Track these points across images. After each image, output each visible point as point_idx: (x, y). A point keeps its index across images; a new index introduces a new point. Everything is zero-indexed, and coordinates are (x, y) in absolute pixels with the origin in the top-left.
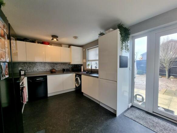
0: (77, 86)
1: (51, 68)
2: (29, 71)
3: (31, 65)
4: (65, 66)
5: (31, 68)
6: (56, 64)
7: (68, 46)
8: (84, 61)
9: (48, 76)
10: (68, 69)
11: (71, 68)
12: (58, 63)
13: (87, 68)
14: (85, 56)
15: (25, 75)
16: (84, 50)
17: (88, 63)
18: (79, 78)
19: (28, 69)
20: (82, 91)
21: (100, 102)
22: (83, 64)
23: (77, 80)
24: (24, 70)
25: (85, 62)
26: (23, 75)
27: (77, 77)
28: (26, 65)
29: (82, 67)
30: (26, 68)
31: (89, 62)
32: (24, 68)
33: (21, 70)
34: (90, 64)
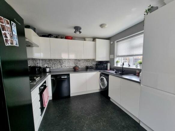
0: (102, 88)
1: (74, 65)
2: (54, 68)
3: (55, 62)
4: (89, 63)
5: (55, 65)
6: (79, 60)
7: (92, 39)
8: (112, 56)
9: (70, 74)
10: (91, 67)
11: (95, 65)
12: (81, 59)
13: (115, 65)
14: (112, 51)
15: (50, 72)
16: (112, 43)
17: (116, 60)
18: (105, 79)
19: (53, 66)
20: (109, 96)
21: (140, 120)
22: (109, 60)
23: (102, 80)
24: (49, 67)
25: (113, 58)
26: (48, 72)
27: (102, 77)
28: (51, 62)
29: (109, 65)
30: (52, 65)
31: (118, 58)
32: (50, 65)
33: (47, 67)
34: (119, 61)
